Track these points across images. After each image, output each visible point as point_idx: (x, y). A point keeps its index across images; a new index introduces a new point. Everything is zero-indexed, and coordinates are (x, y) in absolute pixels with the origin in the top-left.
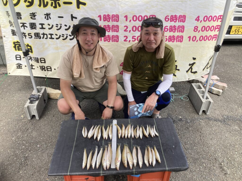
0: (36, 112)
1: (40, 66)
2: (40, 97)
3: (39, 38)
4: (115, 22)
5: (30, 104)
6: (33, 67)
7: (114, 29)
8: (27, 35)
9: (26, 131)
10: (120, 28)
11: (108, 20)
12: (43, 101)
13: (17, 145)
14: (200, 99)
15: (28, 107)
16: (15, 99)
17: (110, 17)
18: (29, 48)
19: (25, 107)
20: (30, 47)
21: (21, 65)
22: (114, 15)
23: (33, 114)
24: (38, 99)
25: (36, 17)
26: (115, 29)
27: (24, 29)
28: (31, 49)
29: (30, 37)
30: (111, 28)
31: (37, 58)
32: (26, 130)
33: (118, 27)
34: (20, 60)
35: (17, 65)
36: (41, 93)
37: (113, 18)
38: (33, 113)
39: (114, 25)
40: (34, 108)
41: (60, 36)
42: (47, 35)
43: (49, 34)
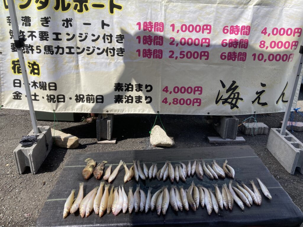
0: (32, 161)
4: (159, 32)
5: (23, 148)
7: (157, 42)
10: (164, 40)
11: (150, 29)
12: (45, 146)
18: (35, 67)
19: (15, 152)
21: (20, 95)
22: (157, 23)
23: (27, 165)
25: (49, 24)
27: (32, 40)
28: (38, 69)
29: (38, 51)
30: (153, 40)
31: (44, 82)
33: (162, 38)
34: (20, 86)
36: (42, 133)
37: (156, 27)
38: (27, 162)
39: (157, 36)
40: (30, 154)
41: (84, 49)
42: (63, 48)
43: (67, 47)
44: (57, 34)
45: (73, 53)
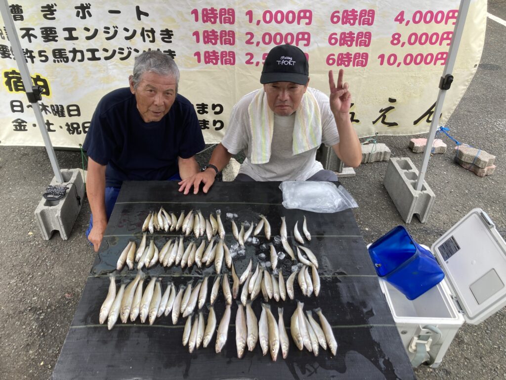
0: (61, 224)
1: (67, 125)
2: (68, 191)
3: (65, 59)
4: (228, 24)
5: (47, 207)
6: (52, 127)
7: (225, 39)
8: (35, 54)
9: (39, 266)
10: (236, 36)
11: (213, 20)
12: (76, 199)
13: (20, 294)
14: (409, 190)
15: (43, 214)
16: (13, 198)
17: (217, 14)
18: (40, 83)
19: (37, 214)
20: (44, 81)
21: (24, 124)
22: (225, 9)
23: (54, 229)
24: (64, 195)
25: (56, 14)
26: (227, 39)
27: (30, 41)
28: (46, 86)
29: (43, 58)
30: (219, 37)
31: (60, 105)
32: (39, 262)
33: (232, 34)
34: (22, 111)
35: (15, 124)
36: (69, 182)
37: (223, 17)
38: (54, 225)
39: (225, 31)
40: (57, 215)
41: (114, 52)
42: (82, 52)
43: (88, 50)
44: (70, 30)
45: (99, 59)
